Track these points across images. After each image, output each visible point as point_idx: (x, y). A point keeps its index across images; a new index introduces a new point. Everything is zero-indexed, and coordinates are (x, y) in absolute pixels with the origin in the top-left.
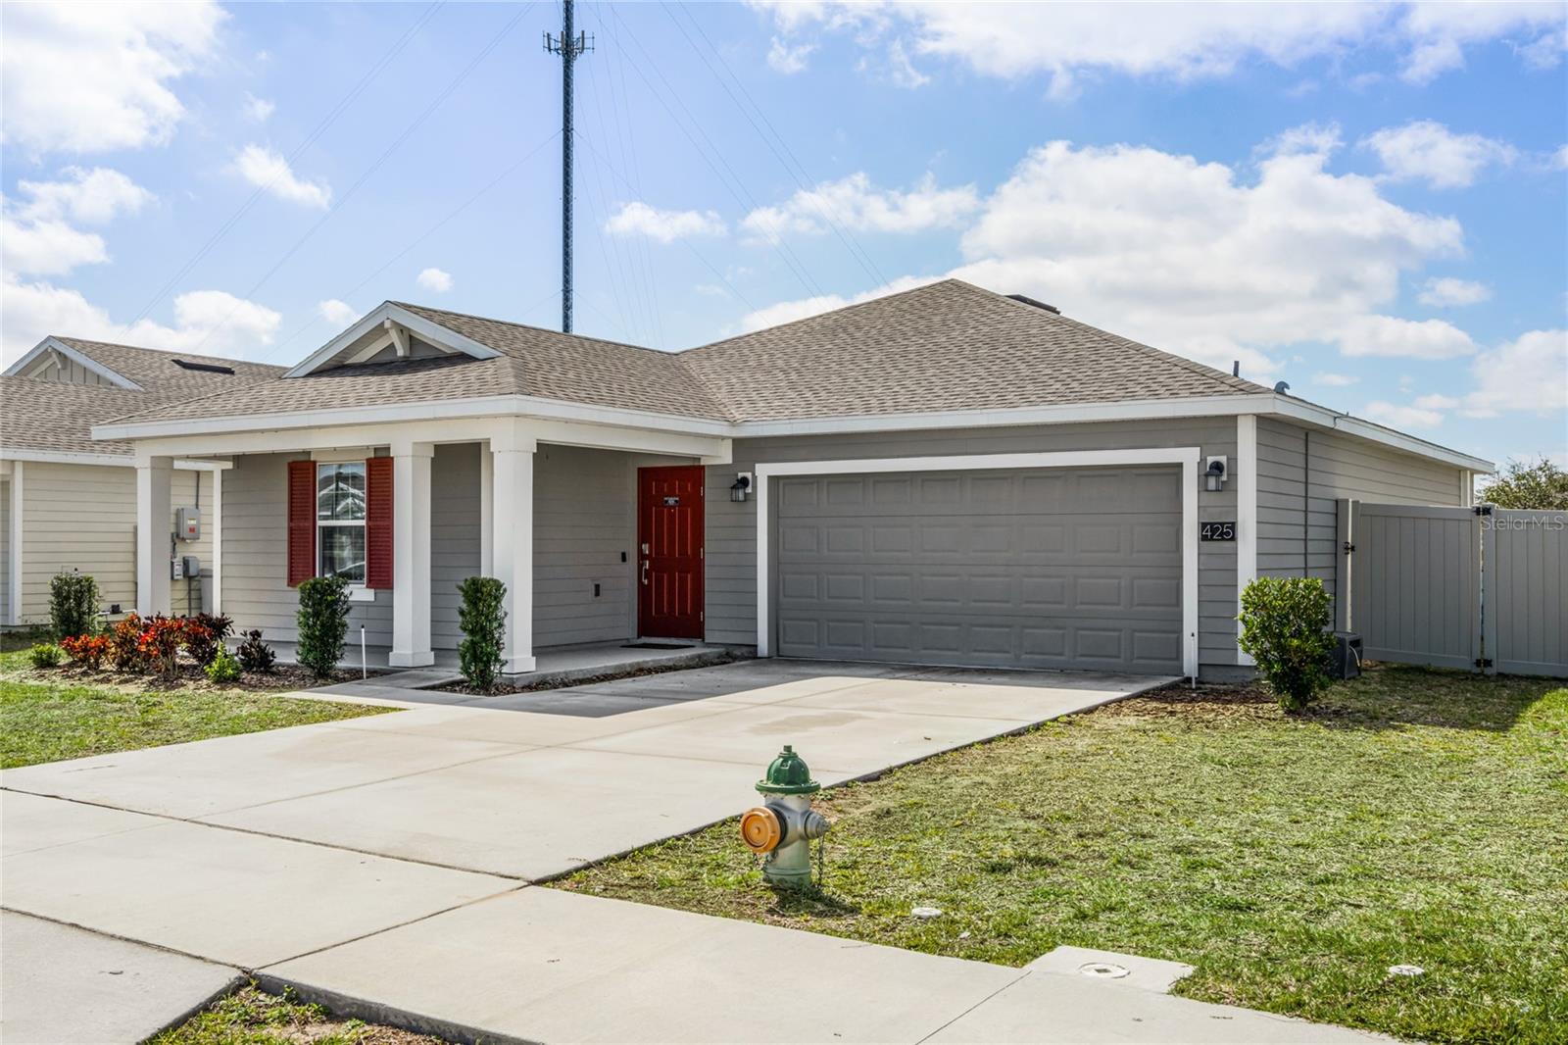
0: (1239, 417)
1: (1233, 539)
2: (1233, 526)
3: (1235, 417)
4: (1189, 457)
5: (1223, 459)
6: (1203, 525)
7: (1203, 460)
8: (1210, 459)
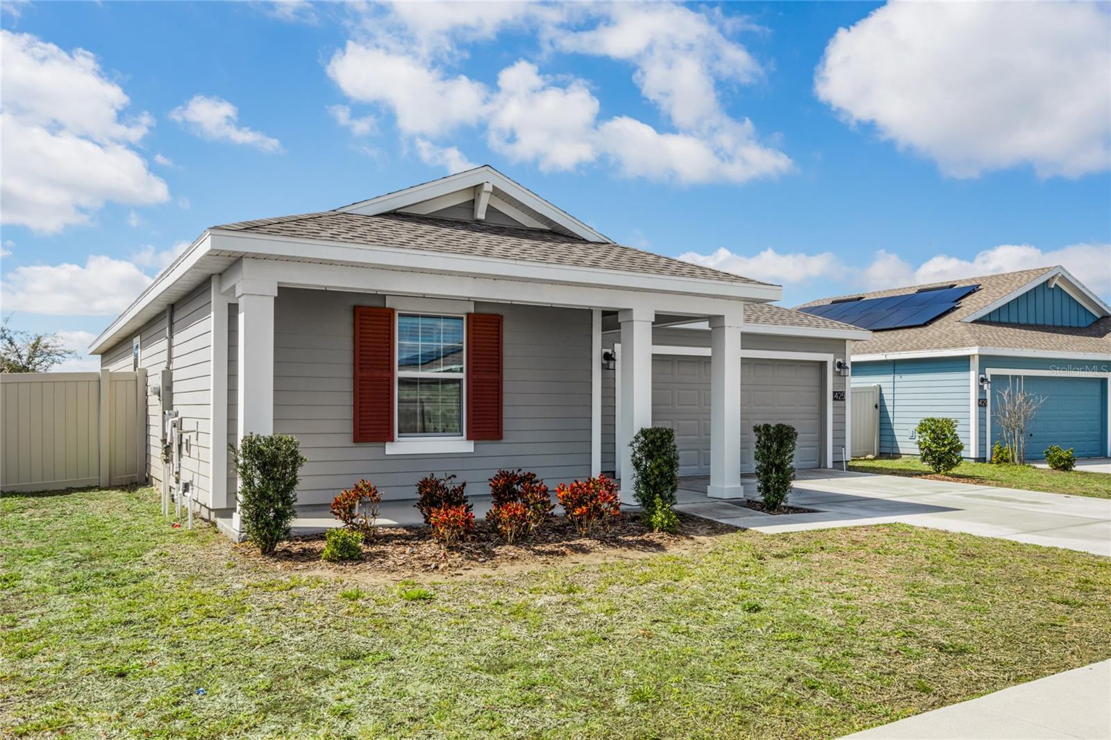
0: (847, 341)
1: (844, 400)
2: (844, 393)
3: (844, 340)
4: (829, 358)
5: (841, 360)
6: (834, 393)
7: (835, 360)
8: (837, 360)
